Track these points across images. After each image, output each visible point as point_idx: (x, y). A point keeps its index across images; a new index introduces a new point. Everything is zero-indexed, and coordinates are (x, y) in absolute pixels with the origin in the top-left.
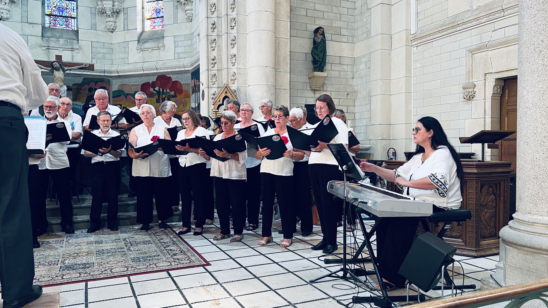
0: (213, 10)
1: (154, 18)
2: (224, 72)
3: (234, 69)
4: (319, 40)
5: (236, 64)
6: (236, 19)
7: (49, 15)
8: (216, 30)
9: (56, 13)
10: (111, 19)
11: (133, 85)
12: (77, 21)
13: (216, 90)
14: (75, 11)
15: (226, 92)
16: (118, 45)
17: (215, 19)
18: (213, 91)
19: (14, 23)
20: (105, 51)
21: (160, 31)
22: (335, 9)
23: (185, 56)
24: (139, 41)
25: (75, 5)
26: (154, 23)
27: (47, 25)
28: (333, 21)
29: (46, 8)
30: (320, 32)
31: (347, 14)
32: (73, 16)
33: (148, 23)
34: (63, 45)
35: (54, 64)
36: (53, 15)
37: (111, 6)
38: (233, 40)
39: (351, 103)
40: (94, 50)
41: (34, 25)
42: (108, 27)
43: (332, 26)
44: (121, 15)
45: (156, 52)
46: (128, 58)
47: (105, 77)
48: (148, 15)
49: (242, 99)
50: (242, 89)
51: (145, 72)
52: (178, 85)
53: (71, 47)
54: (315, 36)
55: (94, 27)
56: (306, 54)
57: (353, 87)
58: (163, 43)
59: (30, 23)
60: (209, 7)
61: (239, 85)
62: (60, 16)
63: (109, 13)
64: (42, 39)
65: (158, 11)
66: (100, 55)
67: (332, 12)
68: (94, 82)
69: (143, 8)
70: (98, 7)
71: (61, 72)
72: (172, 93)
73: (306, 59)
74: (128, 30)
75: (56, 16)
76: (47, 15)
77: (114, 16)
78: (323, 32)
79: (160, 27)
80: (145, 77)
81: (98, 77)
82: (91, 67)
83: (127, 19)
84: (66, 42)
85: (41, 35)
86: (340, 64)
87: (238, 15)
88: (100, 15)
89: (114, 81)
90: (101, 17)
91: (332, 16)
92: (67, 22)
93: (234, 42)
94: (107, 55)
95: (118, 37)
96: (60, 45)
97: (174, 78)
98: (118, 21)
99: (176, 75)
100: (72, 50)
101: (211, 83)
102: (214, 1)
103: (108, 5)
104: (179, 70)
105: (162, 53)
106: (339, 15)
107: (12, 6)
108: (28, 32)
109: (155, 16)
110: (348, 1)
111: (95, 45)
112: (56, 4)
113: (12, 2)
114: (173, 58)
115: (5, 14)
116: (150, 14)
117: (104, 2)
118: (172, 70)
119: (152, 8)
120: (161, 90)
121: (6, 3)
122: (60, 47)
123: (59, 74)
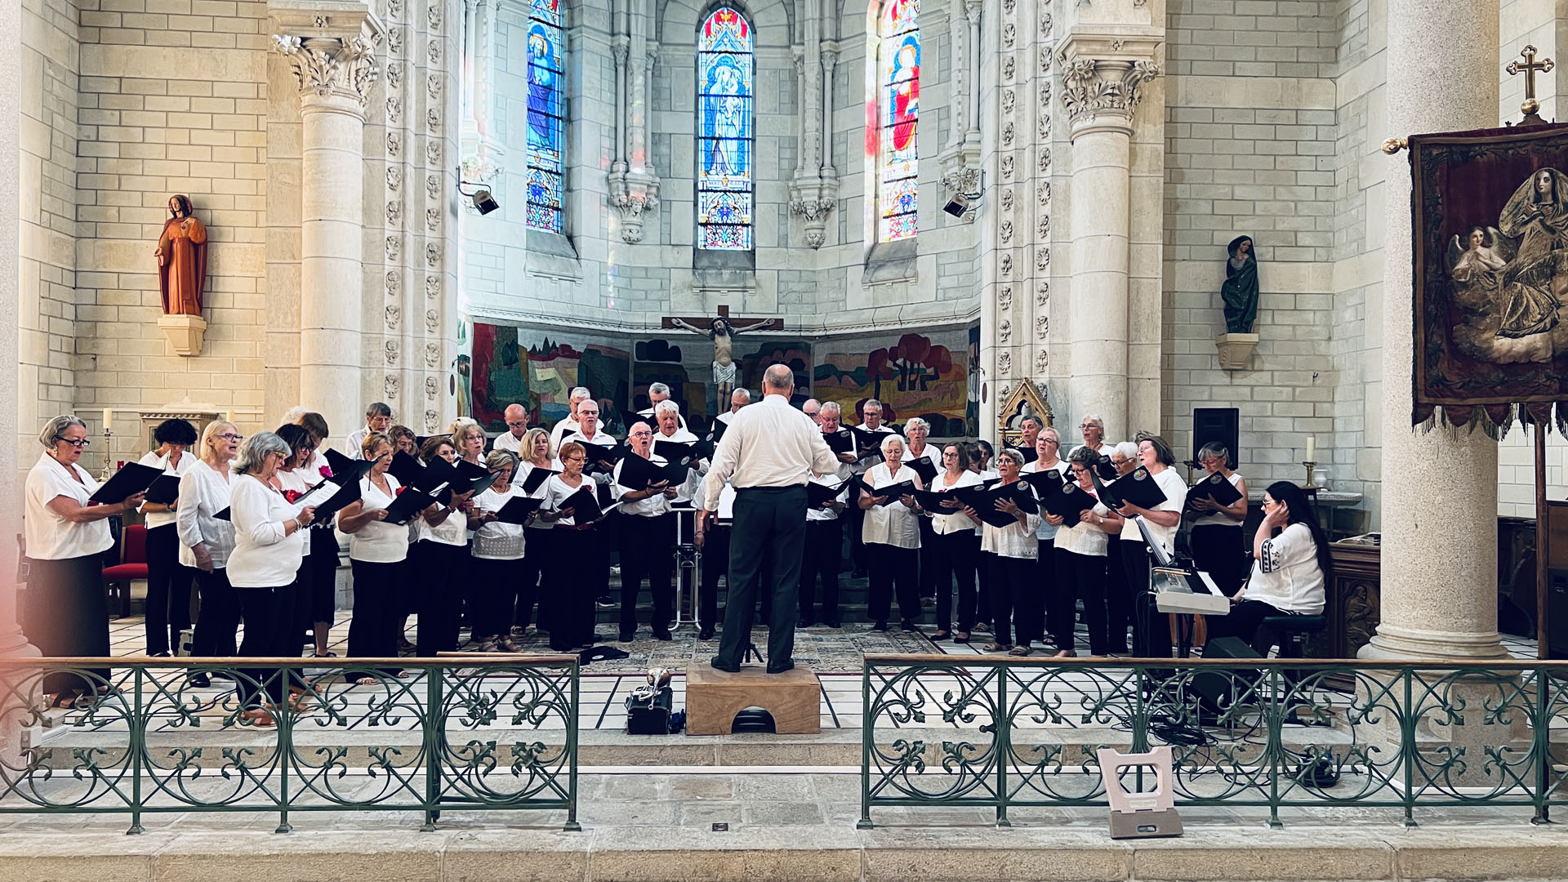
0: (1007, 234)
1: (898, 215)
2: (1026, 350)
3: (1044, 345)
4: (1240, 265)
5: (1047, 335)
6: (1049, 252)
7: (705, 225)
8: (1011, 272)
9: (718, 219)
10: (816, 223)
11: (854, 355)
12: (753, 231)
13: (1008, 383)
14: (749, 211)
15: (1024, 394)
16: (826, 275)
17: (1011, 252)
18: (1002, 386)
19: (648, 247)
20: (802, 286)
21: (908, 243)
22: (1283, 193)
23: (958, 294)
24: (866, 265)
25: (750, 200)
26: (899, 224)
27: (701, 245)
28: (1278, 218)
29: (700, 210)
30: (1244, 246)
31: (1314, 198)
32: (746, 222)
33: (885, 225)
34: (727, 282)
35: (716, 323)
36: (711, 224)
37: (816, 198)
38: (1042, 291)
39: (1324, 396)
40: (782, 287)
41: (682, 248)
42: (809, 239)
43: (1274, 230)
44: (835, 215)
45: (899, 288)
46: (845, 300)
47: (802, 340)
48: (884, 210)
49: (1058, 401)
50: (1058, 383)
51: (878, 328)
52: (943, 353)
53: (742, 285)
54: (1232, 257)
55: (783, 241)
56: (1212, 294)
57: (1330, 358)
58: (915, 268)
59: (674, 245)
60: (1000, 230)
61: (1052, 376)
62: (723, 224)
63: (811, 212)
64: (694, 273)
65: (905, 201)
66: (793, 297)
67: (1275, 200)
68: (782, 349)
69: (876, 196)
70: (791, 203)
71: (728, 338)
72: (930, 371)
73: (1211, 305)
74: (846, 243)
75: (716, 224)
76: (702, 224)
77: (821, 217)
78: (1251, 246)
79: (910, 232)
80: (878, 339)
83: (846, 221)
84: (733, 276)
85: (691, 266)
86: (1295, 310)
87: (1054, 245)
88: (795, 217)
89: (818, 346)
90: (797, 220)
91: (1275, 207)
92: (734, 234)
93: (1044, 295)
94: (805, 296)
95: (827, 259)
96: (723, 283)
97: (935, 340)
98: (827, 228)
99: (939, 334)
100: (744, 289)
101: (999, 372)
102: (1009, 216)
103: (810, 198)
104: (945, 323)
105: (912, 289)
106: (1293, 205)
107: (646, 217)
108: (671, 263)
109: (900, 210)
110: (1316, 170)
111: (783, 276)
112: (716, 201)
113: (647, 208)
114: (934, 299)
115: (635, 232)
116: (891, 206)
117: (803, 192)
118: (931, 324)
119: (893, 193)
120: (908, 365)
121: (636, 213)
122: (724, 285)
123: (724, 342)
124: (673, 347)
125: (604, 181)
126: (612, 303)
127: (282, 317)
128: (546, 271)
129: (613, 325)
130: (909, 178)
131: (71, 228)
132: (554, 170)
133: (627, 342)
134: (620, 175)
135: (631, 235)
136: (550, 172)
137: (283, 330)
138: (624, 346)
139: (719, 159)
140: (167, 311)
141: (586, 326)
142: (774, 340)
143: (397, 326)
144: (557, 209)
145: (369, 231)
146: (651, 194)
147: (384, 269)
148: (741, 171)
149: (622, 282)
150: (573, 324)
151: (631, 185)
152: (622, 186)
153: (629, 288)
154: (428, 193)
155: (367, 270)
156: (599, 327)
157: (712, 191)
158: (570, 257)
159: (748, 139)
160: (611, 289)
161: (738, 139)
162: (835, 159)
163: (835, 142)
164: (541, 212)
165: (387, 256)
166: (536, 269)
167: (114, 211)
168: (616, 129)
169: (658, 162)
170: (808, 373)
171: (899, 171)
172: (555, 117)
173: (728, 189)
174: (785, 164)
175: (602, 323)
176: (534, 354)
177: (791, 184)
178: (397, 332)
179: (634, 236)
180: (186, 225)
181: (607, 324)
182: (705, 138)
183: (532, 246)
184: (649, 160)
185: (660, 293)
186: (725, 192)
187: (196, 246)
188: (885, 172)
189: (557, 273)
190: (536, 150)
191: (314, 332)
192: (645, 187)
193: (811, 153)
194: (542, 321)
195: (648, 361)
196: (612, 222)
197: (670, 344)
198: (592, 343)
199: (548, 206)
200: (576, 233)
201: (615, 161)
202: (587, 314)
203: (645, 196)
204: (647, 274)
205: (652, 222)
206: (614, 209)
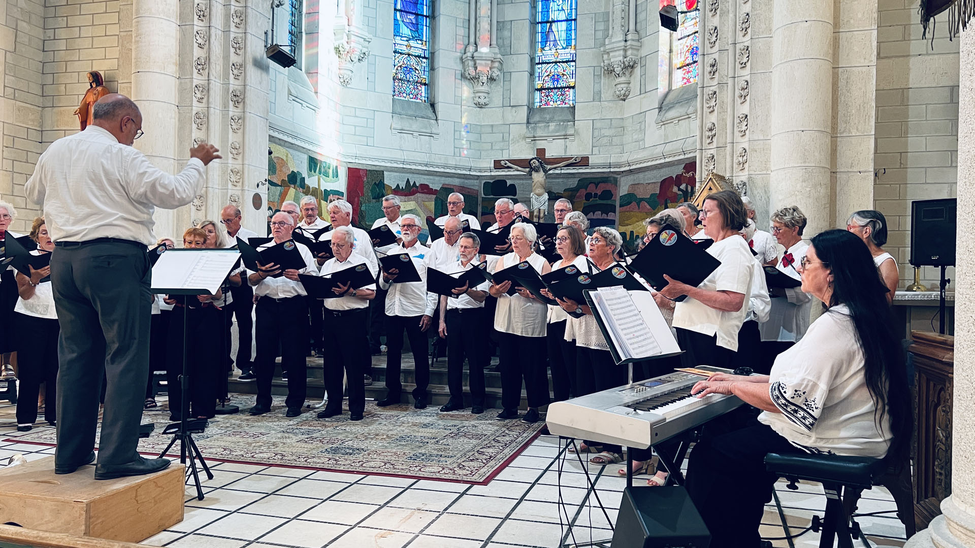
1: (688, 65)
2: (728, 150)
3: (744, 143)
5: (747, 132)
7: (540, 90)
8: (717, 75)
9: (550, 85)
10: (622, 79)
11: (649, 184)
16: (631, 120)
17: (716, 56)
19: (494, 109)
20: (611, 132)
21: (693, 86)
24: (660, 109)
25: (575, 67)
26: (689, 72)
27: (537, 105)
29: (536, 79)
32: (571, 85)
33: (678, 75)
34: (553, 132)
36: (545, 89)
37: (622, 58)
38: (743, 89)
40: (596, 133)
41: (519, 108)
42: (618, 92)
44: (638, 70)
45: (684, 123)
46: (644, 140)
47: (610, 175)
48: (678, 61)
50: (758, 180)
51: (667, 160)
53: (563, 133)
55: (597, 96)
58: (696, 106)
59: (512, 106)
60: (707, 35)
61: (751, 173)
62: (555, 88)
63: (618, 70)
64: (527, 127)
65: (694, 52)
66: (605, 140)
68: (595, 183)
69: (671, 51)
70: (603, 65)
71: (542, 173)
74: (646, 93)
75: (548, 89)
76: (537, 90)
77: (627, 73)
80: (667, 169)
81: (600, 176)
83: (645, 74)
84: (557, 127)
85: (525, 121)
87: (754, 41)
88: (607, 75)
89: (622, 179)
90: (609, 78)
92: (562, 95)
93: (744, 93)
94: (615, 139)
95: (632, 106)
96: (549, 133)
98: (631, 81)
100: (565, 137)
102: (716, 21)
103: (616, 58)
105: (693, 124)
107: (492, 86)
108: (510, 120)
109: (690, 61)
111: (597, 125)
112: (549, 70)
113: (492, 79)
115: (482, 98)
116: (682, 59)
117: (611, 54)
119: (685, 47)
120: (689, 189)
121: (483, 83)
122: (549, 134)
123: (538, 177)
124: (510, 185)
125: (458, 61)
126: (465, 152)
128: (408, 129)
129: (465, 169)
131: (39, 101)
132: (423, 55)
133: (476, 182)
134: (471, 54)
135: (479, 100)
136: (419, 57)
138: (473, 186)
139: (552, 38)
141: (442, 170)
142: (589, 176)
144: (425, 84)
145: (183, 81)
146: (494, 67)
147: (192, 109)
148: (569, 45)
149: (472, 137)
150: (431, 169)
151: (478, 62)
152: (471, 64)
153: (478, 141)
154: (232, 50)
155: (181, 111)
156: (453, 171)
157: (546, 63)
158: (430, 118)
159: (574, 20)
160: (464, 142)
161: (567, 20)
162: (638, 25)
163: (638, 12)
164: (411, 86)
165: (195, 100)
166: (399, 127)
167: (63, 87)
168: (469, 20)
169: (501, 44)
170: (615, 201)
171: (690, 28)
172: (423, 16)
173: (558, 60)
174: (600, 35)
175: (455, 168)
176: (397, 191)
177: (602, 49)
179: (482, 101)
181: (460, 169)
182: (541, 23)
183: (399, 110)
184: (494, 42)
185: (502, 144)
186: (556, 62)
188: (680, 30)
189: (418, 130)
190: (407, 41)
192: (490, 62)
193: (618, 22)
194: (404, 166)
195: (492, 196)
196: (466, 91)
197: (509, 183)
198: (447, 183)
199: (416, 82)
200: (436, 101)
201: (469, 44)
202: (442, 161)
203: (489, 69)
204: (492, 130)
205: (497, 91)
206: (467, 82)
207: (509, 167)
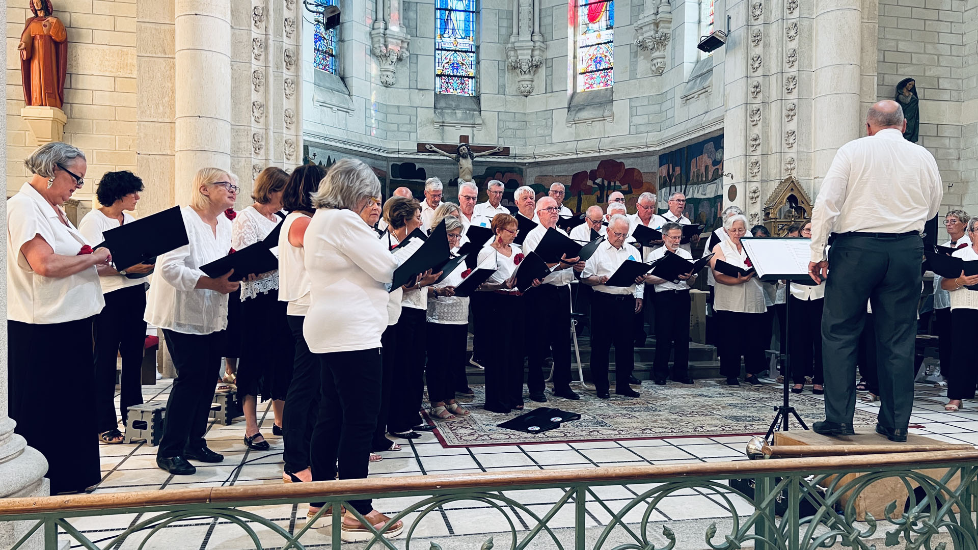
0: (756, 65)
1: (591, 72)
2: (775, 158)
3: (791, 154)
4: (908, 100)
5: (795, 145)
6: (796, 78)
7: (440, 76)
8: (760, 96)
9: (450, 72)
10: (527, 77)
11: (559, 176)
12: (477, 82)
14: (474, 67)
16: (535, 116)
17: (760, 80)
18: (754, 187)
19: (400, 90)
20: (515, 125)
21: (602, 92)
22: (930, 48)
23: (648, 129)
24: (569, 108)
25: (474, 59)
26: (591, 78)
27: (439, 91)
28: (926, 67)
29: (437, 65)
30: (909, 86)
31: (949, 54)
32: (471, 75)
33: (581, 79)
34: (461, 119)
35: (461, 148)
36: (445, 76)
37: (529, 57)
38: (791, 110)
39: (955, 201)
40: (501, 125)
41: (425, 91)
42: (522, 89)
43: (925, 76)
44: (542, 71)
45: (598, 126)
46: (551, 135)
47: (516, 166)
48: (581, 68)
51: (579, 156)
52: (635, 174)
53: (472, 122)
54: (900, 93)
55: (502, 90)
57: (959, 173)
58: (612, 110)
59: (420, 89)
60: (750, 62)
61: (799, 177)
62: (454, 76)
63: (525, 67)
64: (435, 112)
65: (597, 61)
67: (925, 53)
68: (501, 172)
69: (575, 57)
70: (509, 60)
71: (469, 160)
72: (625, 187)
74: (552, 92)
75: (448, 76)
76: (438, 75)
77: (532, 72)
78: (914, 86)
79: (602, 85)
80: (580, 164)
82: (505, 152)
83: (552, 75)
84: (464, 115)
85: (433, 106)
86: (937, 136)
87: (801, 72)
88: (510, 71)
89: (528, 170)
90: (513, 74)
91: (925, 58)
92: (462, 84)
93: (792, 113)
94: (518, 132)
95: (535, 104)
96: (457, 120)
97: (628, 164)
98: (536, 80)
99: (632, 160)
100: (473, 125)
101: (749, 176)
102: (758, 51)
103: (524, 56)
104: (638, 151)
105: (608, 126)
106: (936, 57)
107: (398, 66)
108: (417, 103)
109: (593, 68)
110: (951, 33)
111: (502, 117)
112: (448, 57)
113: (400, 59)
114: (628, 133)
115: (390, 77)
116: (585, 66)
117: (519, 52)
118: (625, 152)
119: (588, 55)
120: (606, 183)
121: (392, 62)
122: (458, 122)
123: (466, 164)
124: (420, 169)
125: (368, 36)
126: (375, 132)
127: (153, 107)
128: (328, 102)
129: (375, 149)
130: (601, 44)
133: (384, 163)
134: (382, 31)
135: (387, 79)
137: (155, 120)
138: (382, 167)
139: (451, 26)
140: (29, 103)
141: (356, 149)
142: (496, 165)
143: (262, 120)
144: (332, 55)
145: (237, 32)
146: (403, 48)
147: (251, 67)
148: (467, 36)
150: (348, 147)
151: (389, 40)
152: (382, 40)
153: (385, 121)
155: (235, 67)
156: (365, 150)
157: (445, 50)
158: (344, 93)
159: (473, 12)
160: (373, 121)
161: (465, 11)
162: (542, 28)
163: (542, 16)
164: (320, 56)
165: (253, 56)
166: (322, 100)
169: (407, 24)
171: (592, 38)
173: (457, 49)
174: (503, 31)
175: (368, 147)
177: (508, 46)
178: (261, 125)
179: (390, 80)
180: (47, 24)
181: (371, 148)
182: (440, 9)
183: (318, 81)
184: (402, 22)
185: (410, 126)
186: (455, 51)
187: (57, 44)
188: (581, 39)
189: (337, 104)
191: (192, 120)
192: (400, 42)
193: (525, 24)
194: (326, 142)
195: (401, 179)
196: (374, 68)
197: (418, 166)
199: (326, 52)
200: (347, 74)
201: (376, 20)
202: (356, 139)
203: (399, 49)
204: (399, 111)
205: (404, 71)
206: (376, 58)
207: (434, 152)
